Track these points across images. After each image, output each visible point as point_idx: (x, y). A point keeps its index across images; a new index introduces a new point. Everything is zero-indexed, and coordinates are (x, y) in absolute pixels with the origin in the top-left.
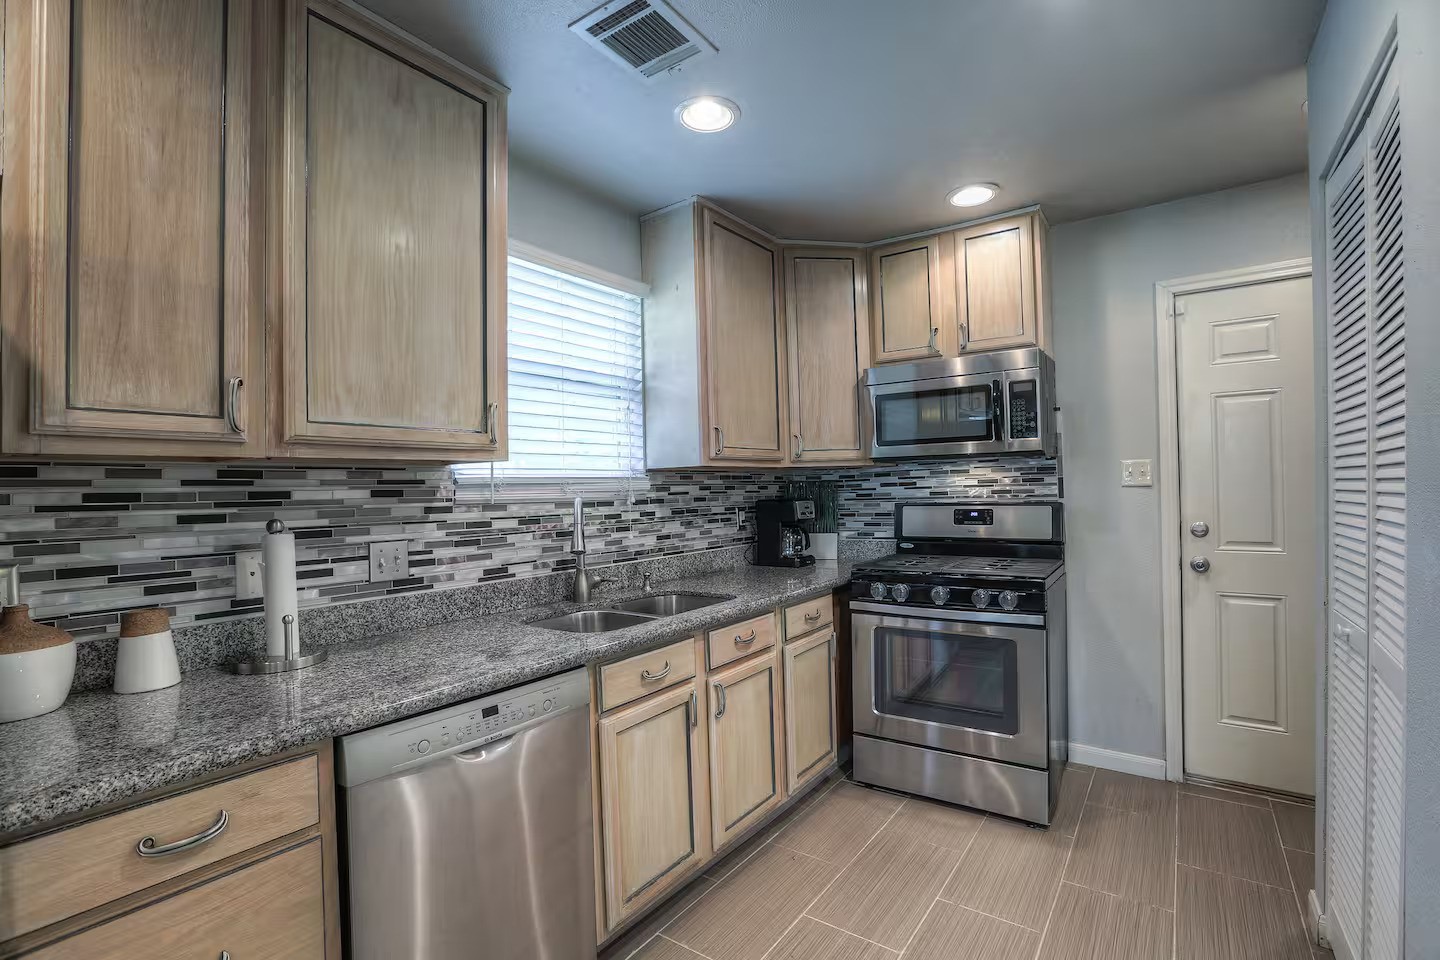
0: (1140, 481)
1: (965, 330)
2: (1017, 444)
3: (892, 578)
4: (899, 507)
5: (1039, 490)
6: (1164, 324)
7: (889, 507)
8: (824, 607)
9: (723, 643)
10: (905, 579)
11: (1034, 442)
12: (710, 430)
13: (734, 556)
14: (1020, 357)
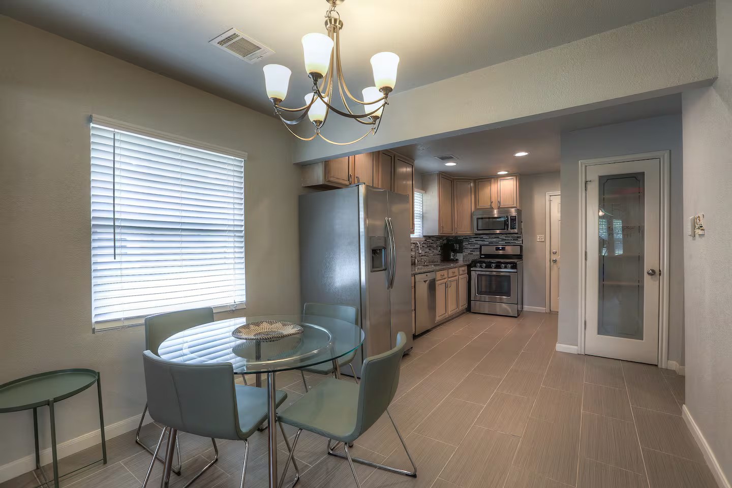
0: (540, 240)
1: (499, 202)
2: (512, 231)
3: (481, 262)
4: (481, 246)
5: (517, 242)
6: (548, 203)
7: (478, 246)
8: (465, 268)
9: (451, 271)
10: (484, 262)
11: (516, 231)
12: (441, 227)
13: (438, 258)
14: (513, 210)
